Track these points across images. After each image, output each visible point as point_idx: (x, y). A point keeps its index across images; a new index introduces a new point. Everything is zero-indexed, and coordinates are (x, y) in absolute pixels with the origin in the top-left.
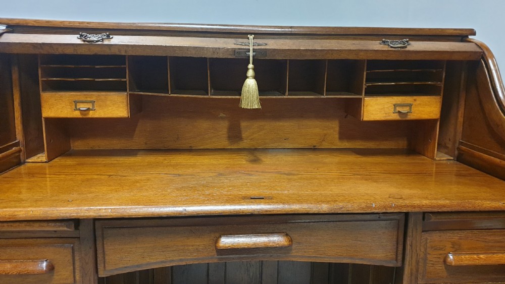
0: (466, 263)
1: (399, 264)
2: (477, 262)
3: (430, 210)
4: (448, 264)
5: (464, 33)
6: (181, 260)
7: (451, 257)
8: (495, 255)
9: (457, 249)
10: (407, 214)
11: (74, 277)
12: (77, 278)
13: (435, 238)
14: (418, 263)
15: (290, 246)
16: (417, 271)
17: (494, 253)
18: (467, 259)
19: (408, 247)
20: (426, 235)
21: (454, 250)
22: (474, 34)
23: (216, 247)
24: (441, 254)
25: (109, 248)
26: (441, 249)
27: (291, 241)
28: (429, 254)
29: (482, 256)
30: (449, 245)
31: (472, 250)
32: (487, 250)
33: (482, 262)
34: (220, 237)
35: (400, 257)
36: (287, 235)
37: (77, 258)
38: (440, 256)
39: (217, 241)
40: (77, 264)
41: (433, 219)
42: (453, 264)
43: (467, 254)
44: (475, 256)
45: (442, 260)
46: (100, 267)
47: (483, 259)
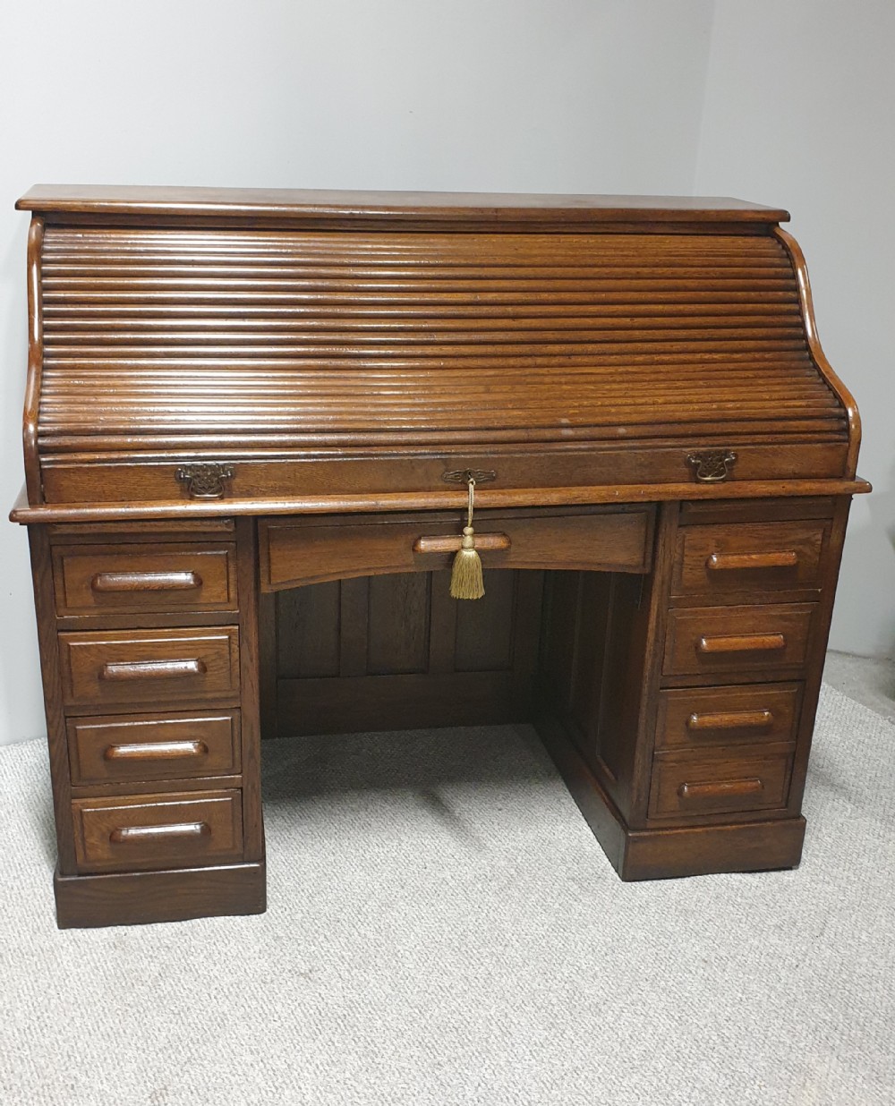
0: (733, 565)
1: (647, 570)
2: (748, 564)
3: (687, 497)
4: (711, 567)
5: (771, 217)
6: (369, 569)
7: (715, 559)
8: (770, 555)
9: (722, 549)
10: (660, 504)
11: (228, 594)
12: (232, 595)
13: (694, 536)
14: (672, 567)
15: (509, 547)
16: (671, 579)
17: (769, 553)
18: (734, 561)
19: (660, 548)
20: (684, 531)
21: (719, 549)
22: (788, 219)
23: (414, 550)
24: (701, 556)
25: (275, 554)
26: (701, 549)
27: (510, 542)
28: (686, 556)
29: (754, 557)
30: (713, 543)
31: (742, 550)
32: (760, 550)
33: (752, 564)
34: (420, 538)
35: (649, 560)
36: (504, 535)
37: (232, 569)
38: (700, 558)
39: (416, 543)
40: (232, 577)
41: (693, 509)
42: (717, 567)
43: (736, 554)
44: (745, 557)
45: (703, 564)
46: (264, 579)
47: (755, 559)
